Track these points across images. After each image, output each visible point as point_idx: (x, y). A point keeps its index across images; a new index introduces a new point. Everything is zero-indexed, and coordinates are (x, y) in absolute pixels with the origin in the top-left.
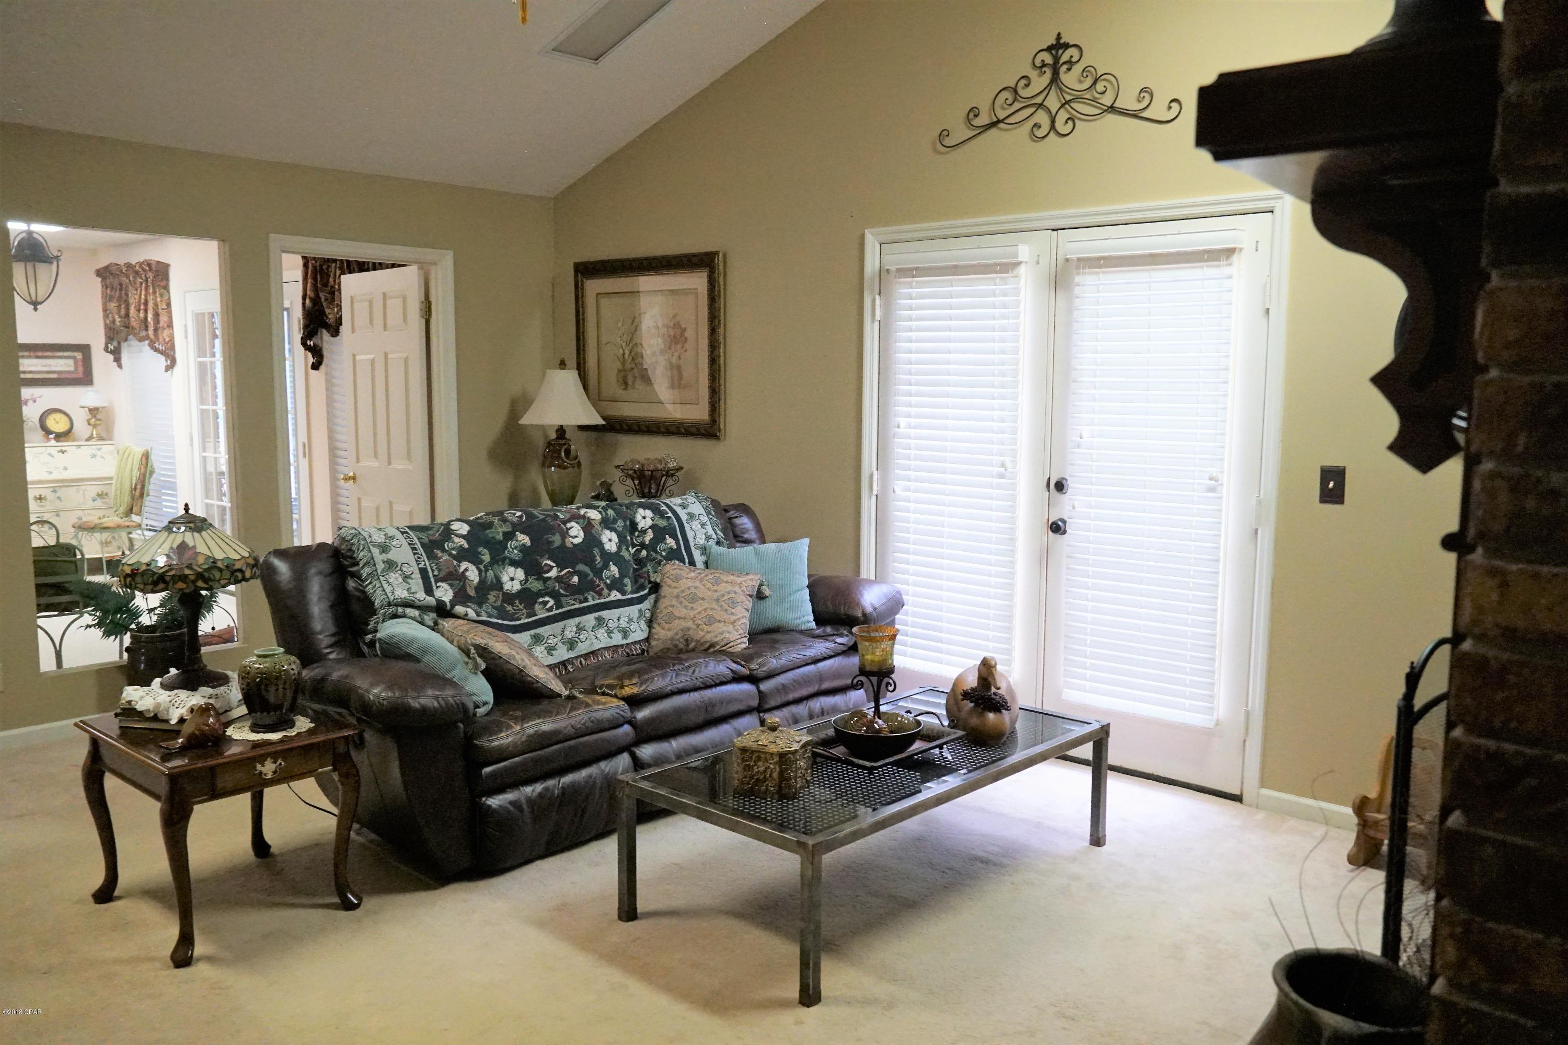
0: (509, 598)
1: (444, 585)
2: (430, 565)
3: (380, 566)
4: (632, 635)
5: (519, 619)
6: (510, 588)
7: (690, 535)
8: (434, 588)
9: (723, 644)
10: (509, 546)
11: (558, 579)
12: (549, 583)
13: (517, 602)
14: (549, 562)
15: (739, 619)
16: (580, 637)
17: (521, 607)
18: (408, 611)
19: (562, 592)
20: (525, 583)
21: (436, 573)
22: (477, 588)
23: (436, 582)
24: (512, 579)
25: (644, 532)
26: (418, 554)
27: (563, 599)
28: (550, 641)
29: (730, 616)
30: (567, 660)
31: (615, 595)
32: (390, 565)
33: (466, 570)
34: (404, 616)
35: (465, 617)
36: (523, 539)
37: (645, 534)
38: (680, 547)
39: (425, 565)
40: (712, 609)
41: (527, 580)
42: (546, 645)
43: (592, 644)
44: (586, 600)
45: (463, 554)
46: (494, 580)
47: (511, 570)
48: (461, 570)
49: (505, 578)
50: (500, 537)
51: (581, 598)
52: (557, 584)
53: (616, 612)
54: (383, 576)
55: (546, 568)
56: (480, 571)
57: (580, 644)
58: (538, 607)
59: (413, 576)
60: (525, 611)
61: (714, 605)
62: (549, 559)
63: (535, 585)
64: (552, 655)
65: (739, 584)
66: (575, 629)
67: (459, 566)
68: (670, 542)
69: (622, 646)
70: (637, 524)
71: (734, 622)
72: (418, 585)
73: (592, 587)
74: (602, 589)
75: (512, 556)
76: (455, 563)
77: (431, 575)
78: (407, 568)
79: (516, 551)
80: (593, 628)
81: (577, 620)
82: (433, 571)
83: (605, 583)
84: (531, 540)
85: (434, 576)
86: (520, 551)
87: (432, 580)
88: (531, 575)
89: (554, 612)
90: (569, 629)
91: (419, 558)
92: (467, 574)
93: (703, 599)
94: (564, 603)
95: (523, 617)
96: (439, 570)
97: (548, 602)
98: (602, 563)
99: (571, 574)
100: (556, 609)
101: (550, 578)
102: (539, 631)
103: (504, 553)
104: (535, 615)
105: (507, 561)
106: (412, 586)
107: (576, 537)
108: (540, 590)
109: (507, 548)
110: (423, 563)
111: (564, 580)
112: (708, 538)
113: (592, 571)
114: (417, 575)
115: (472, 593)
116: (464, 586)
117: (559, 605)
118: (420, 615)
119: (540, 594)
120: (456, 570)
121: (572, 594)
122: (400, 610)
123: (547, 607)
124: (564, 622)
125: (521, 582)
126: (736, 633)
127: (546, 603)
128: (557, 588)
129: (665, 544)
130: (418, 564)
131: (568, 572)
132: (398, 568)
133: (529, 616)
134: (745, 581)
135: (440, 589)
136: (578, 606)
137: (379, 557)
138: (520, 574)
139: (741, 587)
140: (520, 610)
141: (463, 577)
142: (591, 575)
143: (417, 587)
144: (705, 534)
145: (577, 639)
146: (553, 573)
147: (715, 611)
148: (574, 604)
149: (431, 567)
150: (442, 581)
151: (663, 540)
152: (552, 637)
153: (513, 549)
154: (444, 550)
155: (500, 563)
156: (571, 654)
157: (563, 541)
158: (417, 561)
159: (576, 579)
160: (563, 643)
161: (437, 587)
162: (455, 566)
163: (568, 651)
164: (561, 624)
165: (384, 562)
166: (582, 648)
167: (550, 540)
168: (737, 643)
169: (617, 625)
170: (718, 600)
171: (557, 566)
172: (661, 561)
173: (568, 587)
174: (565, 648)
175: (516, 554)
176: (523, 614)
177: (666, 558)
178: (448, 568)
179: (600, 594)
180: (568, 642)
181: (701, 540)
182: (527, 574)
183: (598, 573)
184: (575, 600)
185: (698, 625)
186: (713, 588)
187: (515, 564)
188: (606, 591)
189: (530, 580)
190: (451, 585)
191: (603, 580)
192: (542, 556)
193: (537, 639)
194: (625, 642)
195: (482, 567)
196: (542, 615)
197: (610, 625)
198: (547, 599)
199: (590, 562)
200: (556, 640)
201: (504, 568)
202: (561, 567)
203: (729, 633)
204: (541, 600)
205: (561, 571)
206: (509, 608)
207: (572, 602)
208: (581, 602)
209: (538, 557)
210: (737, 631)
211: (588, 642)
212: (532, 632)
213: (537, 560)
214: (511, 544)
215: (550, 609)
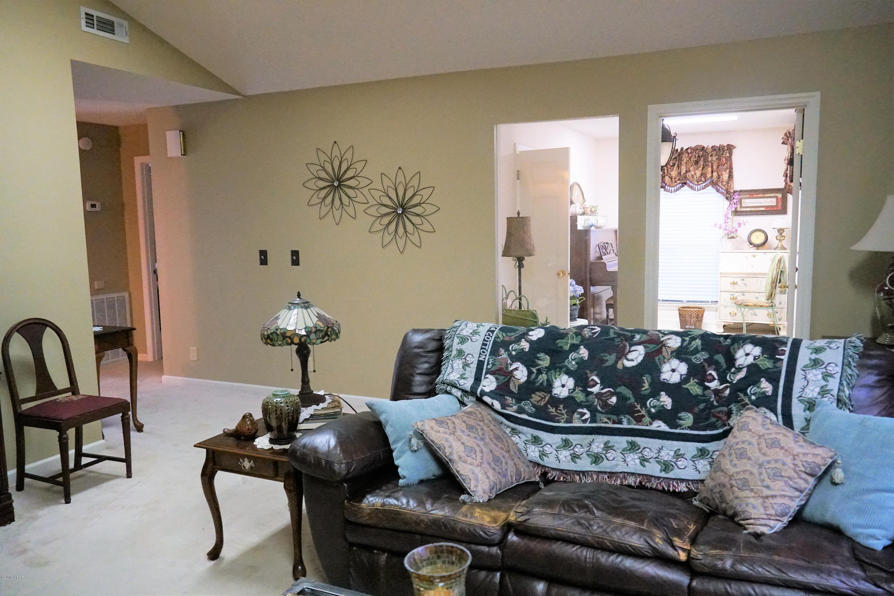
0: (555, 401)
1: (491, 378)
2: (489, 359)
3: (454, 353)
4: (676, 470)
5: (559, 422)
6: (558, 393)
7: (798, 383)
8: (483, 378)
9: (743, 517)
10: (570, 357)
11: (599, 395)
12: (591, 397)
13: (562, 406)
14: (595, 378)
15: (773, 497)
16: (607, 455)
17: (564, 412)
18: (454, 391)
19: (599, 408)
20: (572, 392)
21: (489, 367)
22: (520, 387)
23: (486, 373)
24: (563, 386)
25: (739, 369)
26: (485, 349)
27: (598, 415)
28: (576, 449)
29: (764, 489)
30: (587, 472)
31: (660, 426)
32: (460, 353)
33: (516, 369)
34: (450, 393)
35: (491, 407)
36: (584, 353)
37: (739, 372)
38: (777, 396)
39: (485, 359)
40: (751, 473)
41: (574, 390)
42: (572, 452)
43: (617, 465)
44: (620, 422)
45: (521, 357)
46: (545, 384)
47: (564, 378)
48: (511, 369)
49: (557, 383)
50: (567, 348)
51: (614, 417)
52: (596, 400)
53: (656, 443)
54: (452, 361)
55: (591, 383)
56: (530, 373)
57: (605, 461)
58: (576, 416)
59: (471, 366)
60: (565, 416)
61: (755, 471)
62: (597, 375)
63: (580, 396)
64: (575, 463)
65: (794, 456)
66: (602, 446)
67: (511, 365)
68: (766, 386)
69: (658, 478)
70: (735, 360)
71: (767, 497)
72: (471, 373)
73: (631, 412)
74: (643, 416)
75: (569, 366)
76: (509, 361)
77: (485, 367)
78: (470, 358)
79: (574, 363)
80: (623, 450)
81: (606, 438)
82: (488, 364)
83: (649, 412)
84: (589, 355)
85: (487, 368)
86: (577, 363)
87: (484, 371)
88: (579, 387)
89: (588, 425)
90: (597, 444)
91: (483, 352)
92: (515, 373)
93: (749, 459)
94: (598, 419)
95: (562, 421)
96: (493, 365)
97: (585, 414)
98: (648, 392)
99: (612, 394)
100: (590, 423)
101: (592, 393)
102: (571, 437)
103: (564, 362)
104: (571, 422)
105: (564, 369)
106: (466, 372)
107: (632, 360)
108: (582, 402)
109: (568, 358)
110: (484, 357)
111: (603, 398)
112: (824, 392)
113: (634, 396)
114: (474, 366)
115: (514, 388)
116: (508, 382)
117: (593, 419)
118: (461, 396)
119: (580, 405)
120: (507, 368)
121: (606, 413)
122: (449, 388)
123: (583, 418)
124: (593, 436)
125: (569, 390)
126: (762, 511)
127: (583, 414)
128: (595, 403)
129: (758, 387)
130: (480, 357)
131: (609, 391)
132: (464, 357)
133: (566, 422)
134: (805, 454)
135: (487, 380)
136: (610, 425)
137: (456, 346)
138: (570, 383)
139: (795, 459)
140: (563, 414)
141: (510, 375)
142: (632, 400)
143: (470, 374)
144: (822, 387)
145: (603, 456)
146: (596, 389)
147: (753, 477)
148: (606, 423)
149: (488, 361)
150: (491, 374)
151: (756, 382)
152: (579, 446)
153: (571, 363)
154: (507, 350)
155: (558, 370)
156: (594, 468)
157: (616, 362)
158: (480, 354)
159: (614, 400)
160: (588, 455)
161: (485, 378)
162: (507, 364)
163: (591, 464)
164: (590, 437)
165: (457, 350)
166: (605, 466)
167: (605, 358)
168: (758, 522)
169: (656, 456)
170: (761, 466)
171: (602, 383)
172: (747, 404)
173: (605, 405)
174: (589, 460)
175: (572, 365)
176: (563, 419)
177: (753, 403)
178: (501, 364)
179: (639, 420)
180: (594, 456)
181: (812, 392)
182: (576, 385)
183: (642, 400)
184: (609, 419)
185: (732, 486)
186: (765, 449)
187: (569, 373)
188: (647, 419)
189: (577, 390)
190: (497, 379)
191: (646, 407)
192: (592, 372)
193: (566, 444)
194: (663, 475)
195: (534, 370)
196: (577, 423)
197: (645, 453)
198: (585, 411)
199: (635, 387)
200: (582, 450)
201: (559, 375)
202: (604, 385)
203: (754, 507)
204: (580, 410)
205: (602, 389)
206: (552, 410)
207: (606, 420)
208: (614, 422)
209: (588, 372)
210: (765, 508)
211: (614, 462)
212: (564, 436)
213: (587, 374)
214: (573, 355)
215: (585, 421)
